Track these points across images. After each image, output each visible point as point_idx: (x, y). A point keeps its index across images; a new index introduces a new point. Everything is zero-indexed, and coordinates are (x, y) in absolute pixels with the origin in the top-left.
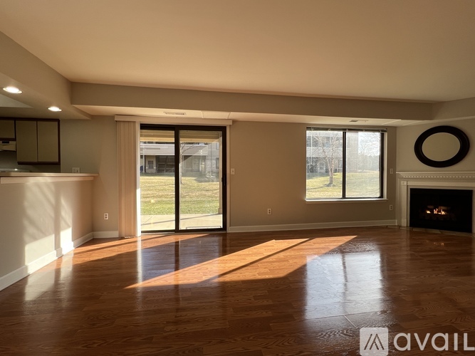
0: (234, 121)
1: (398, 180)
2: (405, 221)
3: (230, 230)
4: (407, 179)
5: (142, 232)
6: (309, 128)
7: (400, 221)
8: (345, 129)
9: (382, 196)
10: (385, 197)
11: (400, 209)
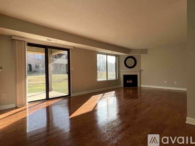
0: (74, 47)
1: (120, 72)
2: (122, 86)
3: (72, 95)
4: (122, 72)
5: (29, 102)
6: (98, 53)
7: (121, 86)
8: (107, 54)
9: (116, 78)
10: (117, 78)
11: (121, 82)
